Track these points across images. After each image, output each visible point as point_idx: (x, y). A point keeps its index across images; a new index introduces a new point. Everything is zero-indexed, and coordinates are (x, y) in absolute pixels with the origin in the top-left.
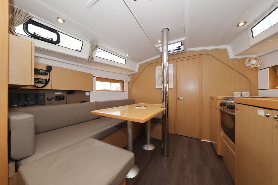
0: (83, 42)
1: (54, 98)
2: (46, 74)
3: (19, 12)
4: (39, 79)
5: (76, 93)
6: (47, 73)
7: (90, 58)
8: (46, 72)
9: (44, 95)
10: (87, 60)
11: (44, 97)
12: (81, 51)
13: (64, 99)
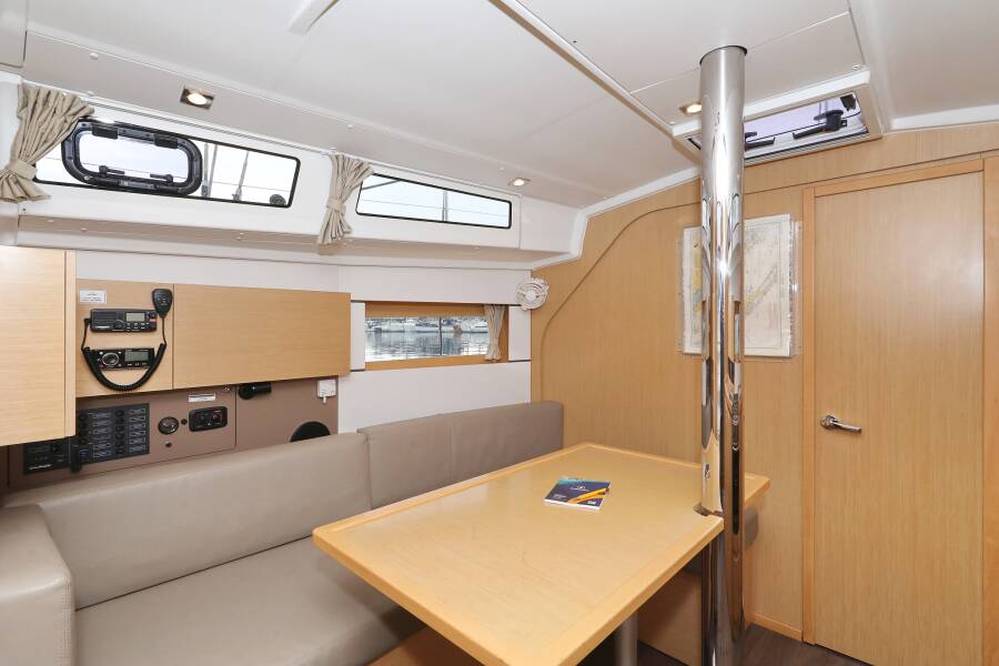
0: (298, 162)
1: (184, 422)
2: (151, 328)
3: (46, 101)
4: (123, 351)
5: (273, 392)
6: (155, 324)
7: (332, 231)
8: (151, 317)
9: (147, 414)
10: (319, 241)
11: (147, 422)
12: (289, 205)
13: (224, 423)
